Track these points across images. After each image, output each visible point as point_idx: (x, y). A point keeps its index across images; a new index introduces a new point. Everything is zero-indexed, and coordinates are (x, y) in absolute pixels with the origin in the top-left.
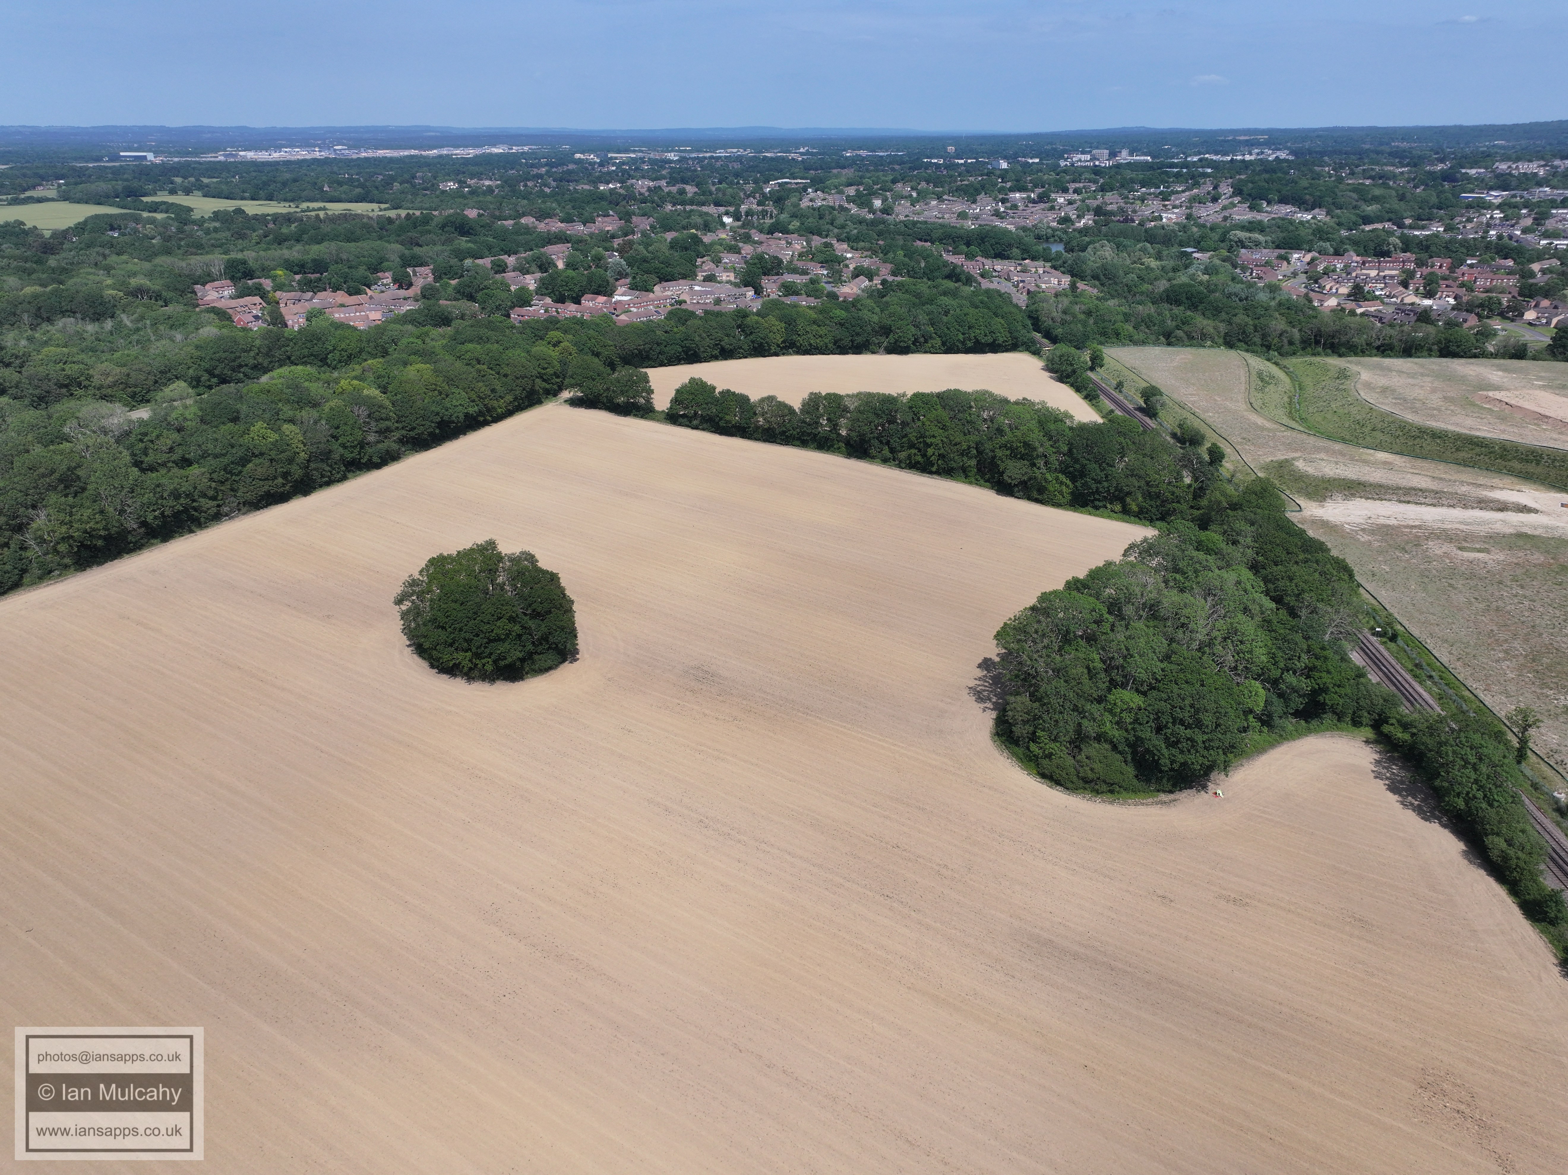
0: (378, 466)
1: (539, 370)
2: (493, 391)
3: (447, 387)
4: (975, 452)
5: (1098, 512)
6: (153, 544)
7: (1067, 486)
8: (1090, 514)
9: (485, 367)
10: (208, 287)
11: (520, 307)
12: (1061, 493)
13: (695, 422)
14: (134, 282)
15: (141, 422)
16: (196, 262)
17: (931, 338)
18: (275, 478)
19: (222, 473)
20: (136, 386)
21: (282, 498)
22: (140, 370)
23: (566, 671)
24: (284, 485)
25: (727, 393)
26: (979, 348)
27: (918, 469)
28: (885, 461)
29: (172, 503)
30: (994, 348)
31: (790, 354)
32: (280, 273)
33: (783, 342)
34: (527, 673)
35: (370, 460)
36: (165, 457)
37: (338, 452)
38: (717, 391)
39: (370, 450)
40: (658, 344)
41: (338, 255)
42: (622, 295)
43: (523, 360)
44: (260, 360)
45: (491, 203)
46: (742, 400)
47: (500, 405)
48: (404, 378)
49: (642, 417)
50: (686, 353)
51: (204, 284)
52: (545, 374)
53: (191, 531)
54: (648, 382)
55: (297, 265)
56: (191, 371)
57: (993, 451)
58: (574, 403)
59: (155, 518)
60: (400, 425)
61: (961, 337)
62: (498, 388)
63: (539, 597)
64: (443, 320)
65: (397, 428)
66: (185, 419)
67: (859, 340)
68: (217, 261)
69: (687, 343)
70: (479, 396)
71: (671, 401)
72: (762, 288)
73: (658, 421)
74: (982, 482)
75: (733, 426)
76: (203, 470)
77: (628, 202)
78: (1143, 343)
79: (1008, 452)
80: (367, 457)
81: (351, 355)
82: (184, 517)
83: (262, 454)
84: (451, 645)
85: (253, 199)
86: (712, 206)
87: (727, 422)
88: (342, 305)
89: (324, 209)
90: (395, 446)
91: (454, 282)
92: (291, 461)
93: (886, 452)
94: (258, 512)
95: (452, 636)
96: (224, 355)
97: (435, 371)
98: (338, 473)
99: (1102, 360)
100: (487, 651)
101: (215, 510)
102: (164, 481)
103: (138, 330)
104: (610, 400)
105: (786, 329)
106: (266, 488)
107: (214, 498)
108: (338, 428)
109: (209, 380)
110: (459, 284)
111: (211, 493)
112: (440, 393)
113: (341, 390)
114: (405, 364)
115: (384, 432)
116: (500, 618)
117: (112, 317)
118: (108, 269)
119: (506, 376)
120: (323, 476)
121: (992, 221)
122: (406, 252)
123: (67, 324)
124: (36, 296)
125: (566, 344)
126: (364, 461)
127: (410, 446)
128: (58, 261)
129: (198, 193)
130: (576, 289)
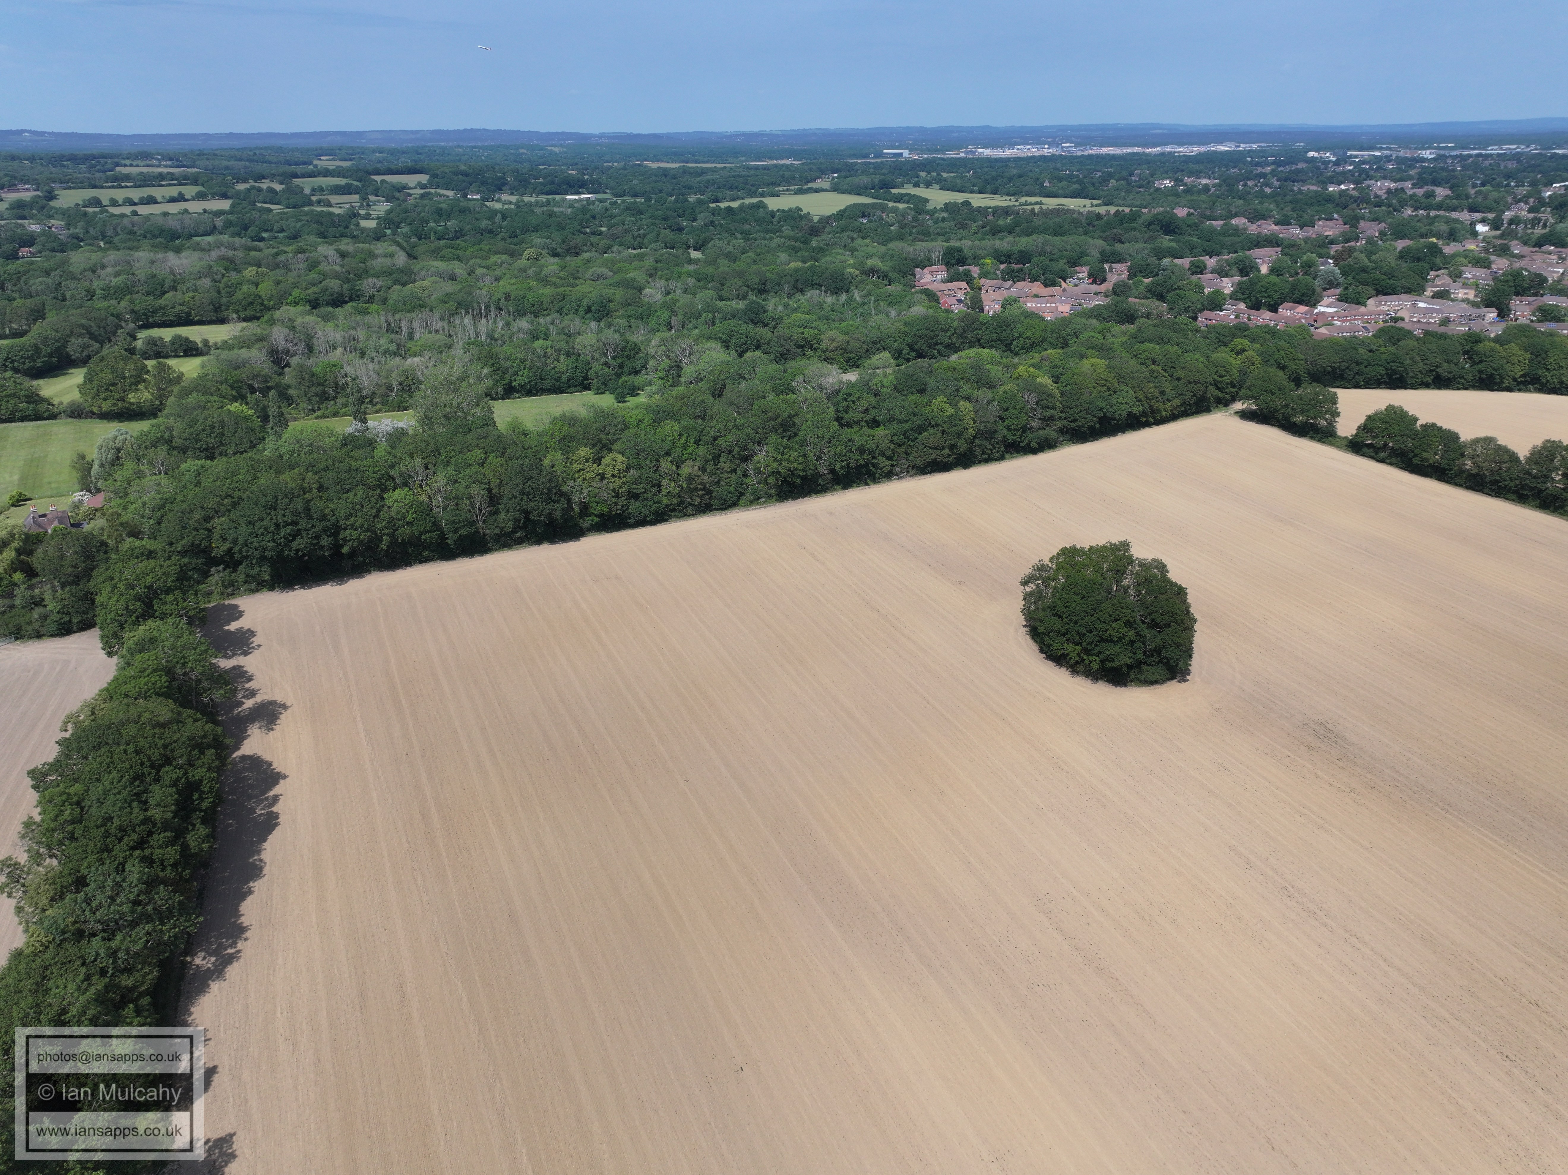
0: (1035, 451)
1: (1216, 377)
2: (1162, 393)
3: (1116, 384)
6: (835, 490)
9: (1159, 368)
10: (926, 270)
11: (1210, 310)
13: (1382, 455)
14: (870, 263)
15: (849, 384)
16: (921, 248)
18: (943, 448)
19: (902, 437)
20: (852, 352)
21: (945, 467)
22: (858, 339)
23: (1172, 689)
24: (949, 456)
25: (1431, 428)
29: (857, 457)
31: (1529, 391)
32: (988, 261)
33: (1522, 376)
34: (1131, 681)
35: (1028, 445)
36: (859, 417)
37: (1002, 433)
38: (1419, 423)
39: (1030, 435)
40: (1357, 363)
41: (1042, 248)
42: (1327, 306)
43: (1201, 365)
44: (954, 340)
45: (1204, 202)
46: (1450, 438)
47: (1165, 409)
48: (1077, 371)
49: (1319, 441)
50: (1389, 376)
51: (923, 269)
52: (1220, 382)
53: (867, 484)
54: (1335, 403)
55: (1005, 255)
56: (896, 344)
58: (1245, 415)
59: (842, 468)
60: (1063, 415)
62: (1168, 390)
63: (1161, 608)
64: (1128, 317)
65: (1060, 418)
66: (883, 386)
68: (937, 247)
69: (1394, 366)
70: (1146, 397)
71: (1359, 427)
72: (1509, 310)
73: (1337, 447)
75: (1430, 466)
76: (887, 432)
77: (1358, 205)
80: (1026, 441)
81: (1034, 343)
82: (864, 470)
83: (937, 425)
84: (1064, 635)
85: (980, 192)
86: (1465, 211)
87: (1423, 460)
88: (1036, 296)
89: (1040, 203)
90: (1054, 435)
91: (1147, 281)
92: (959, 435)
94: (923, 477)
95: (1067, 626)
96: (924, 332)
97: (1109, 367)
98: (998, 452)
100: (1097, 649)
101: (889, 468)
102: (855, 437)
103: (864, 304)
104: (1287, 418)
105: (1531, 361)
106: (934, 456)
107: (890, 458)
108: (1006, 410)
109: (908, 354)
110: (1152, 283)
111: (889, 453)
112: (1109, 389)
113: (1017, 375)
114: (1082, 357)
115: (1047, 420)
116: (1116, 620)
117: (847, 292)
118: (853, 250)
119: (1178, 379)
120: (983, 453)
122: (1108, 248)
123: (813, 294)
124: (797, 270)
125: (1251, 353)
126: (1022, 445)
127: (1068, 437)
128: (818, 241)
129: (937, 186)
130: (1276, 296)
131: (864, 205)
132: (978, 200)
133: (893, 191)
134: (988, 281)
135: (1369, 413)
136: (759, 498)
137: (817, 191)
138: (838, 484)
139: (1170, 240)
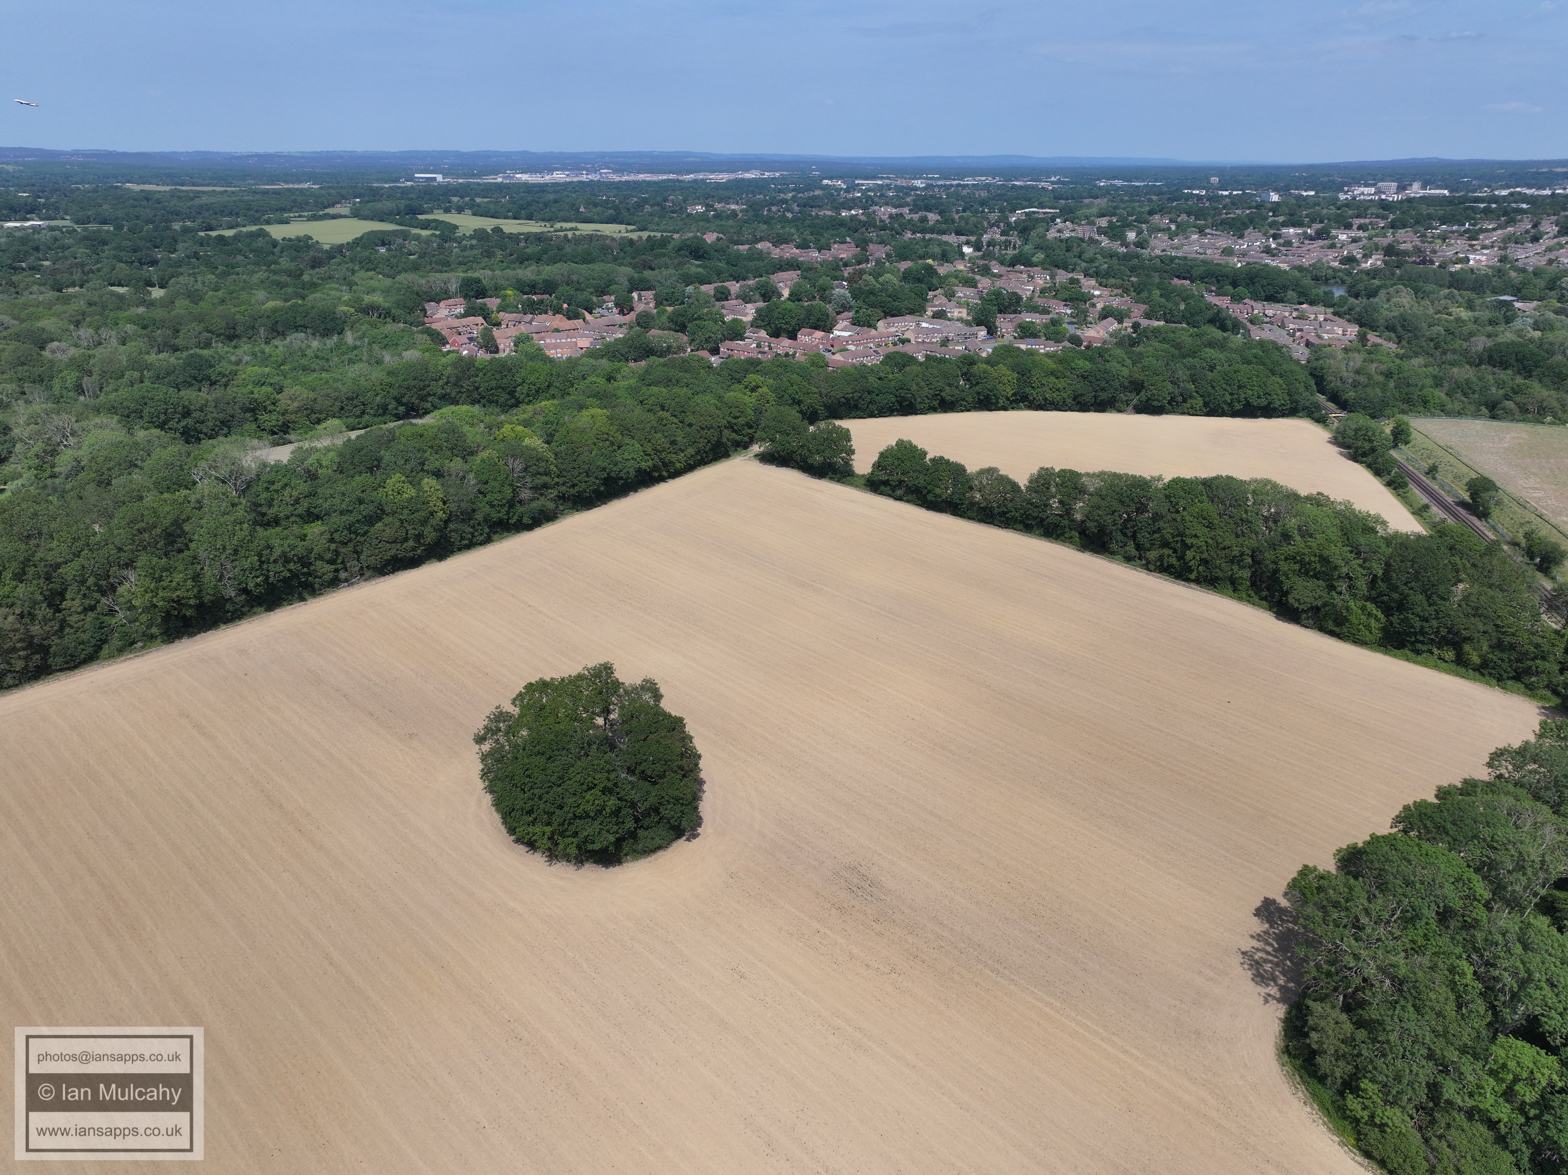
0: (529, 528)
1: (730, 419)
2: (673, 443)
3: (620, 437)
4: (1250, 560)
5: (1419, 658)
6: (255, 613)
7: (1377, 620)
8: (1408, 660)
9: (667, 414)
10: (442, 304)
11: (731, 340)
12: (1368, 627)
13: (899, 492)
14: (367, 299)
15: (277, 468)
16: (436, 279)
17: (1191, 397)
18: (406, 540)
19: (345, 532)
20: (321, 412)
21: (413, 563)
22: (328, 395)
23: (681, 848)
24: (414, 549)
25: (939, 461)
26: (1249, 411)
27: (1171, 574)
28: (1128, 559)
29: (279, 567)
30: (1268, 412)
31: (1021, 409)
32: (510, 292)
33: (1013, 395)
34: (626, 855)
35: (520, 520)
36: (286, 510)
37: (483, 510)
38: (928, 457)
39: (520, 509)
40: (869, 393)
41: (569, 276)
42: (842, 330)
43: (712, 409)
44: (448, 391)
45: (731, 227)
46: (958, 470)
47: (679, 460)
48: (572, 426)
49: (838, 481)
50: (900, 404)
51: (438, 302)
52: (735, 424)
53: (302, 599)
54: (849, 440)
55: (528, 285)
56: (378, 398)
57: (1276, 563)
58: (765, 458)
59: (257, 585)
60: (561, 480)
61: (1228, 398)
62: (679, 439)
64: (647, 352)
65: (557, 484)
66: (321, 466)
67: (1103, 396)
68: (454, 279)
69: (903, 393)
70: (655, 450)
71: (874, 465)
72: (996, 328)
73: (856, 487)
74: (1256, 599)
75: (944, 501)
76: (323, 528)
77: (867, 229)
78: (1459, 414)
79: (1297, 567)
80: (516, 517)
81: (539, 388)
82: (295, 583)
83: (394, 512)
85: (515, 218)
86: (953, 235)
87: (938, 495)
88: (557, 330)
89: (576, 229)
90: (551, 505)
91: (670, 309)
92: (424, 522)
93: (1131, 549)
94: (382, 579)
96: (413, 383)
97: (610, 418)
98: (481, 534)
99: (1409, 436)
101: (331, 575)
102: (275, 542)
103: (355, 348)
104: (804, 460)
105: (1018, 380)
106: (393, 552)
107: (332, 562)
108: (486, 483)
109: (396, 409)
110: (673, 312)
111: (328, 556)
112: (612, 444)
113: (501, 437)
114: (581, 407)
115: (540, 489)
117: (339, 334)
118: (351, 285)
119: (690, 425)
120: (462, 539)
121: (1261, 258)
122: (636, 275)
123: (296, 339)
124: (275, 311)
125: (764, 389)
126: (512, 521)
127: (570, 504)
128: (311, 275)
129: (469, 212)
130: (793, 323)
131: (384, 232)
132: (511, 226)
133: (420, 217)
134: (507, 315)
135: (882, 450)
136: (133, 643)
137: (334, 217)
138: (260, 605)
139: (698, 266)
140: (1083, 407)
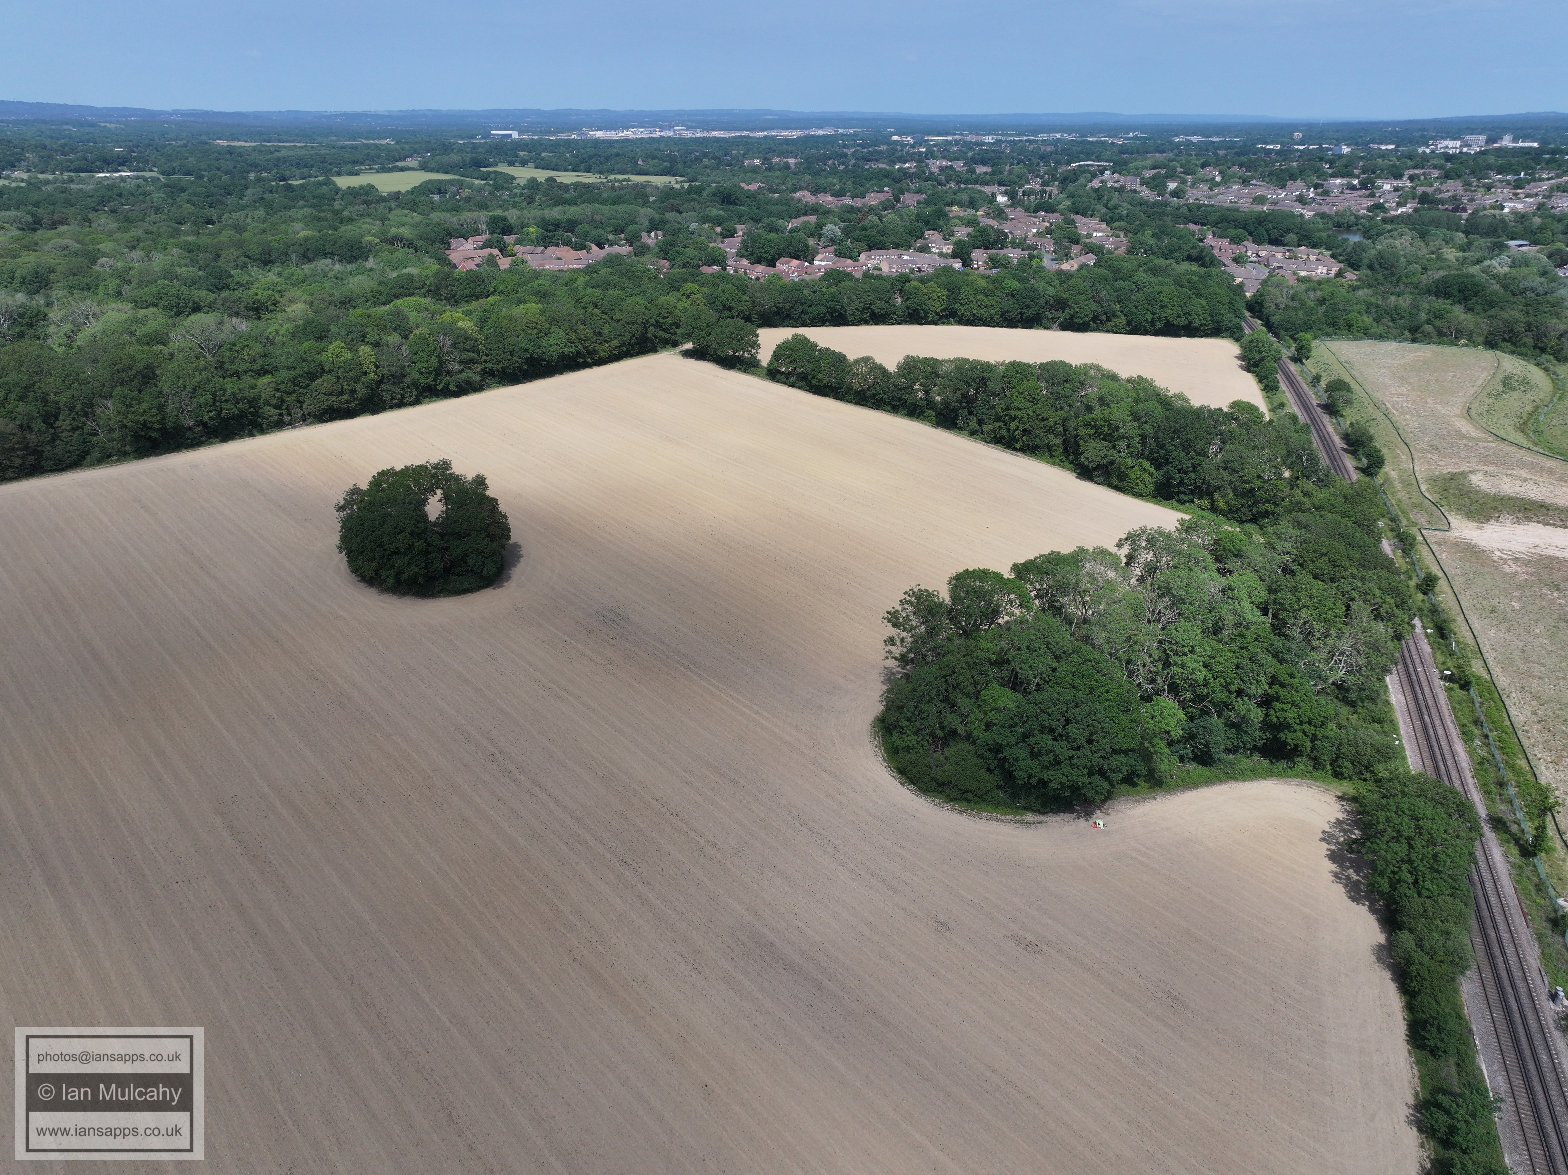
0: (456, 395)
1: (657, 318)
2: (599, 334)
3: (547, 326)
5: (1182, 507)
6: (211, 443)
7: (1151, 475)
8: (1172, 508)
9: (596, 311)
10: (465, 240)
12: (1143, 481)
13: (792, 380)
14: (396, 232)
15: (241, 334)
16: (465, 218)
17: (1115, 316)
18: (341, 394)
19: (290, 384)
21: (349, 414)
24: (347, 402)
25: (827, 351)
26: (1170, 330)
27: (1003, 445)
28: (973, 433)
29: (230, 406)
30: (1190, 331)
31: (951, 324)
32: (532, 229)
33: (942, 311)
35: (447, 388)
37: (413, 375)
38: (819, 349)
39: (447, 378)
41: (592, 217)
42: (821, 261)
43: (642, 308)
45: (777, 177)
46: (839, 359)
47: (604, 350)
48: (505, 315)
50: (831, 314)
51: (463, 239)
52: (663, 323)
53: (252, 435)
55: (550, 223)
57: (1076, 429)
58: (687, 354)
59: (211, 418)
60: (489, 358)
61: (1149, 317)
62: (605, 332)
65: (484, 360)
70: (580, 338)
71: (772, 356)
72: (972, 260)
73: (760, 376)
75: (825, 386)
76: (272, 380)
77: (912, 180)
78: (1381, 337)
79: (1093, 431)
80: (443, 384)
82: (244, 421)
83: (331, 371)
86: (996, 185)
87: (820, 381)
88: (559, 258)
90: (477, 378)
92: (356, 380)
93: (973, 424)
94: (321, 425)
97: (543, 310)
98: (411, 396)
99: (1309, 351)
101: (276, 418)
104: (715, 352)
105: (948, 296)
106: (331, 403)
107: (276, 407)
108: (416, 354)
111: (274, 402)
112: (539, 332)
113: (440, 321)
114: (522, 303)
115: (468, 363)
119: (618, 321)
120: (393, 398)
121: (1292, 206)
122: (657, 216)
123: (324, 263)
126: (440, 388)
127: (497, 379)
129: (532, 165)
130: (772, 252)
131: (441, 181)
132: (566, 178)
133: (482, 169)
134: (522, 248)
136: (110, 456)
137: (402, 169)
138: (216, 437)
139: (722, 209)
140: (1011, 323)
